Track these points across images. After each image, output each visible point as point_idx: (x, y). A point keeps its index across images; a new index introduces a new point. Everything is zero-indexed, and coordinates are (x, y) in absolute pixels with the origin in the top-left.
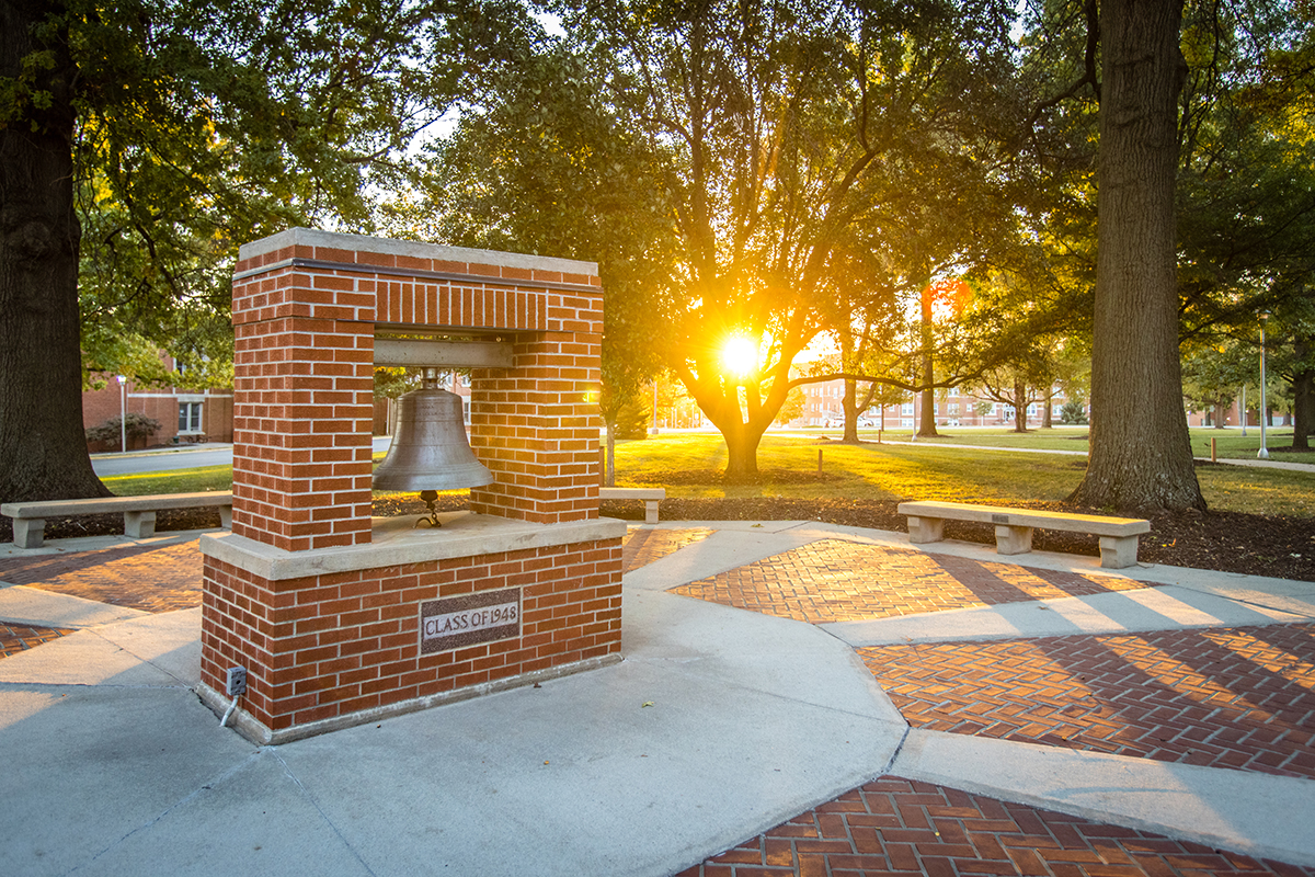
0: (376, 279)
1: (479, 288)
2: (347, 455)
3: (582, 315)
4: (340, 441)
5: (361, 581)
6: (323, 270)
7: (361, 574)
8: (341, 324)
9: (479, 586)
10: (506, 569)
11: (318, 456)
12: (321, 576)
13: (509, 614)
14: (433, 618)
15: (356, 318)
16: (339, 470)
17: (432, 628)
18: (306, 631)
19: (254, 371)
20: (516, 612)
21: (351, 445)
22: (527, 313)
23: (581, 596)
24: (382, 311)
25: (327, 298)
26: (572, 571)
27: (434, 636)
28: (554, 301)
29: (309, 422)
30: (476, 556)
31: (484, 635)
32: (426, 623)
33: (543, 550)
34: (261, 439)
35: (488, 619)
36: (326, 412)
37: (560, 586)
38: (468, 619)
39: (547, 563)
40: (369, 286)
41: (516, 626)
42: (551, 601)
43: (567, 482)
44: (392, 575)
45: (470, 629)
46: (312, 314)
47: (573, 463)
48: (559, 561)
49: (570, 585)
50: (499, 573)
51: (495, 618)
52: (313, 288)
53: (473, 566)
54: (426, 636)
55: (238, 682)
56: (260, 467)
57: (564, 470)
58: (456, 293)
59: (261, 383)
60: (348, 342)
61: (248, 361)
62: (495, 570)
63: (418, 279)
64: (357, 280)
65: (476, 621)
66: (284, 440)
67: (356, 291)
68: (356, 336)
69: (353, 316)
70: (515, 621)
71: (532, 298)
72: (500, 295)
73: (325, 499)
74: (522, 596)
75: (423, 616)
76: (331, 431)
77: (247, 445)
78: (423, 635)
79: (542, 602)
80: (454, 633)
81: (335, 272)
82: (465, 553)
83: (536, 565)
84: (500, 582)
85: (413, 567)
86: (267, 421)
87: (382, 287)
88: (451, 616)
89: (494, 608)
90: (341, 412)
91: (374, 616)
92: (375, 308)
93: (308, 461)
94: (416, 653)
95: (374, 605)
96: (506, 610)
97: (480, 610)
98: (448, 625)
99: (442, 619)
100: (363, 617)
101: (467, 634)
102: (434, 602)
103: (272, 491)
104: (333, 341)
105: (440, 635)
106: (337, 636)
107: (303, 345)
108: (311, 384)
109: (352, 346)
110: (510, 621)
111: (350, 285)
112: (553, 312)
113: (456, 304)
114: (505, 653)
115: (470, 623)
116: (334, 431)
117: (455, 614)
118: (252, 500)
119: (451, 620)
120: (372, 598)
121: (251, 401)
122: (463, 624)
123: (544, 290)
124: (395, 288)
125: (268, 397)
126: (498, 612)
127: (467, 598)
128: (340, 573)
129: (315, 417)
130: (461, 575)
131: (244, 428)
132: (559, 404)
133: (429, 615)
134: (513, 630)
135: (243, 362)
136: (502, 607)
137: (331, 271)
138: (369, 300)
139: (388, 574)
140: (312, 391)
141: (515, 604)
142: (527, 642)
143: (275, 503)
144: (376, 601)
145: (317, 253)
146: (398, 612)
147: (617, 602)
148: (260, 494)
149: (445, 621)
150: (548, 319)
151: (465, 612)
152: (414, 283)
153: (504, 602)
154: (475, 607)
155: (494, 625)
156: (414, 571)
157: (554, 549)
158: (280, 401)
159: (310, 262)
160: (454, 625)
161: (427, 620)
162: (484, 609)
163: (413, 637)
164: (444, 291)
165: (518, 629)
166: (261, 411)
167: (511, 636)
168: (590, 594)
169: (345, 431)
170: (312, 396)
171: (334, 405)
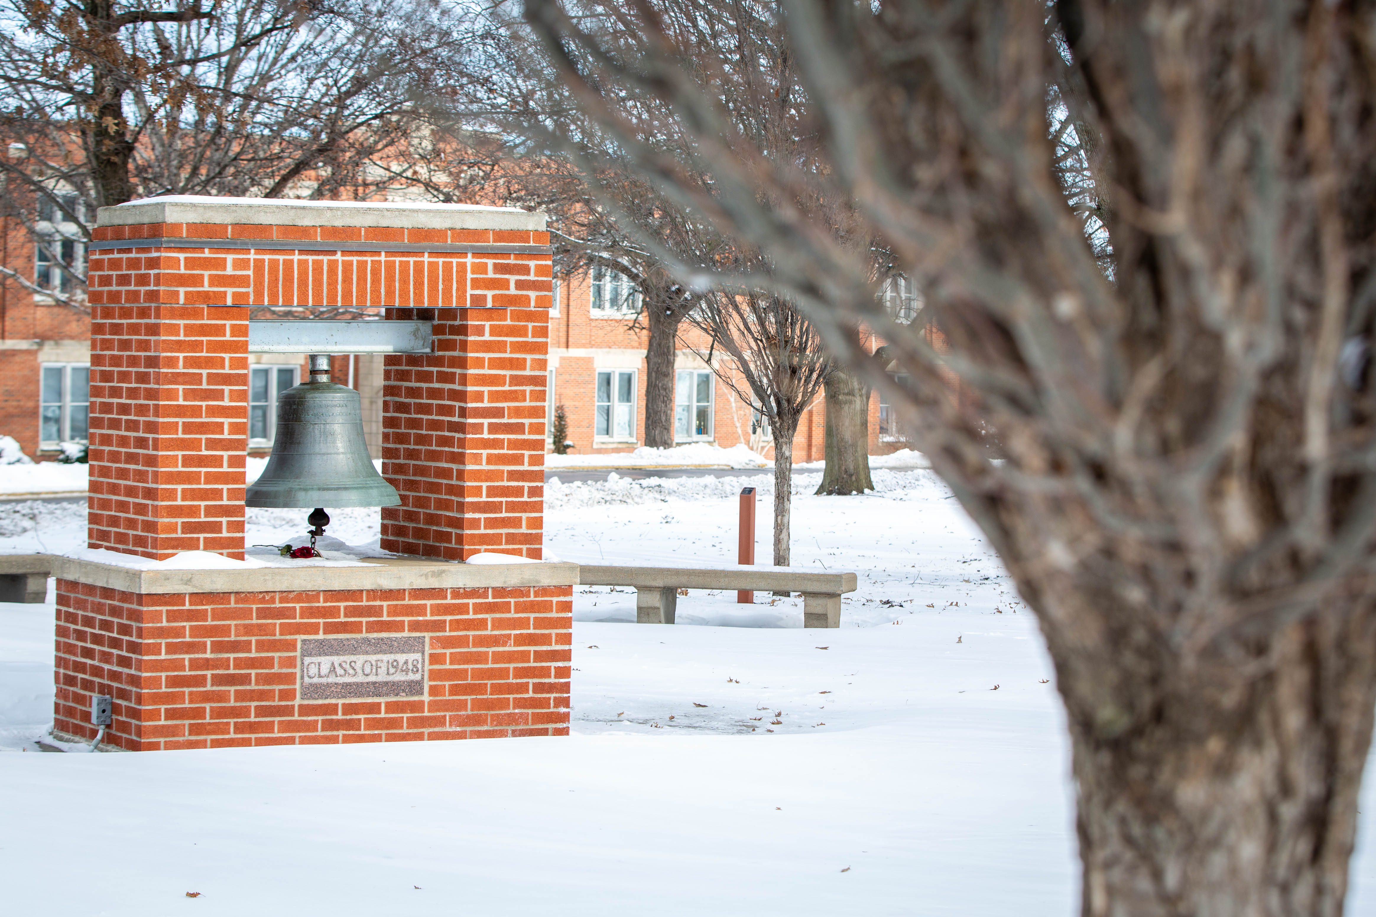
0: (252, 256)
1: (376, 258)
2: (217, 461)
3: (520, 285)
4: (212, 444)
5: (233, 605)
6: (194, 250)
7: (233, 598)
8: (213, 310)
9: (372, 627)
10: (409, 610)
11: (187, 461)
12: (191, 594)
13: (410, 667)
14: (316, 659)
15: (229, 302)
16: (211, 478)
17: (313, 670)
18: (175, 653)
19: (116, 361)
20: (420, 666)
21: (223, 450)
22: (441, 287)
23: (510, 657)
24: (259, 294)
25: (197, 280)
26: (498, 624)
27: (316, 680)
28: (481, 268)
29: (177, 423)
30: (368, 591)
31: (377, 688)
32: (306, 663)
33: (456, 593)
34: (123, 441)
35: (382, 671)
36: (196, 411)
37: (481, 641)
38: (358, 666)
39: (462, 609)
40: (243, 264)
41: (420, 683)
42: (467, 658)
43: (495, 507)
44: (268, 602)
45: (360, 679)
46: (182, 300)
47: (506, 483)
48: (479, 608)
49: (496, 641)
50: (398, 615)
51: (392, 670)
52: (183, 271)
53: (364, 603)
54: (307, 680)
55: (104, 711)
56: (123, 474)
57: (492, 491)
58: (347, 267)
59: (124, 377)
60: (220, 330)
61: (108, 349)
62: (394, 611)
63: (301, 252)
64: (230, 258)
65: (367, 670)
66: (151, 442)
67: (229, 271)
68: (228, 323)
69: (225, 301)
70: (417, 677)
71: (448, 266)
72: (405, 265)
73: (193, 511)
74: (427, 648)
75: (303, 655)
76: (201, 433)
77: (107, 448)
78: (302, 677)
79: (455, 659)
80: (340, 680)
81: (206, 250)
82: (354, 585)
83: (448, 610)
84: (398, 627)
85: (291, 596)
86: (131, 421)
87: (259, 265)
88: (336, 659)
89: (391, 657)
90: (212, 411)
91: (246, 647)
92: (251, 290)
93: (177, 466)
94: (294, 698)
95: (247, 634)
96: (406, 662)
97: (373, 658)
98: (333, 670)
99: (326, 662)
100: (235, 647)
101: (357, 684)
102: (317, 641)
103: (137, 500)
104: (204, 330)
105: (324, 680)
106: (207, 664)
107: (172, 335)
108: (180, 379)
109: (225, 335)
110: (412, 677)
111: (221, 264)
112: (476, 284)
113: (347, 280)
114: (405, 715)
115: (359, 671)
116: (205, 433)
117: (342, 658)
118: (113, 513)
119: (337, 665)
120: (245, 626)
121: (111, 396)
122: (351, 672)
123: (464, 255)
124: (274, 264)
125: (133, 393)
126: (395, 664)
127: (357, 640)
128: (211, 593)
129: (184, 416)
130: (350, 612)
131: (103, 428)
132: (486, 404)
133: (310, 655)
134: (415, 688)
135: (102, 350)
136: (401, 658)
137: (201, 249)
138: (243, 281)
139: (263, 601)
140: (181, 387)
141: (418, 656)
142: (434, 706)
143: (141, 515)
144: (249, 630)
145: (188, 230)
146: (274, 646)
147: (564, 672)
148: (123, 506)
149: (329, 665)
150: (469, 292)
151: (353, 658)
152: (296, 257)
153: (403, 652)
154: (367, 653)
155: (390, 678)
156: (292, 601)
157: (474, 593)
158: (146, 398)
159: (180, 242)
160: (339, 671)
161: (307, 660)
162: (379, 657)
163: (290, 679)
164: (333, 266)
165: (422, 688)
166: (124, 409)
167: (413, 695)
168: (524, 656)
169: (217, 433)
170: (181, 393)
171: (204, 404)
